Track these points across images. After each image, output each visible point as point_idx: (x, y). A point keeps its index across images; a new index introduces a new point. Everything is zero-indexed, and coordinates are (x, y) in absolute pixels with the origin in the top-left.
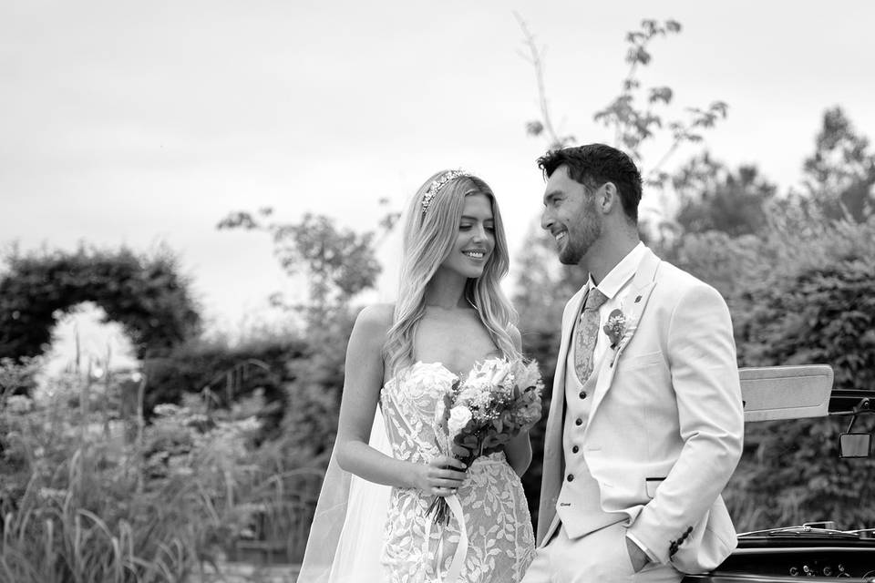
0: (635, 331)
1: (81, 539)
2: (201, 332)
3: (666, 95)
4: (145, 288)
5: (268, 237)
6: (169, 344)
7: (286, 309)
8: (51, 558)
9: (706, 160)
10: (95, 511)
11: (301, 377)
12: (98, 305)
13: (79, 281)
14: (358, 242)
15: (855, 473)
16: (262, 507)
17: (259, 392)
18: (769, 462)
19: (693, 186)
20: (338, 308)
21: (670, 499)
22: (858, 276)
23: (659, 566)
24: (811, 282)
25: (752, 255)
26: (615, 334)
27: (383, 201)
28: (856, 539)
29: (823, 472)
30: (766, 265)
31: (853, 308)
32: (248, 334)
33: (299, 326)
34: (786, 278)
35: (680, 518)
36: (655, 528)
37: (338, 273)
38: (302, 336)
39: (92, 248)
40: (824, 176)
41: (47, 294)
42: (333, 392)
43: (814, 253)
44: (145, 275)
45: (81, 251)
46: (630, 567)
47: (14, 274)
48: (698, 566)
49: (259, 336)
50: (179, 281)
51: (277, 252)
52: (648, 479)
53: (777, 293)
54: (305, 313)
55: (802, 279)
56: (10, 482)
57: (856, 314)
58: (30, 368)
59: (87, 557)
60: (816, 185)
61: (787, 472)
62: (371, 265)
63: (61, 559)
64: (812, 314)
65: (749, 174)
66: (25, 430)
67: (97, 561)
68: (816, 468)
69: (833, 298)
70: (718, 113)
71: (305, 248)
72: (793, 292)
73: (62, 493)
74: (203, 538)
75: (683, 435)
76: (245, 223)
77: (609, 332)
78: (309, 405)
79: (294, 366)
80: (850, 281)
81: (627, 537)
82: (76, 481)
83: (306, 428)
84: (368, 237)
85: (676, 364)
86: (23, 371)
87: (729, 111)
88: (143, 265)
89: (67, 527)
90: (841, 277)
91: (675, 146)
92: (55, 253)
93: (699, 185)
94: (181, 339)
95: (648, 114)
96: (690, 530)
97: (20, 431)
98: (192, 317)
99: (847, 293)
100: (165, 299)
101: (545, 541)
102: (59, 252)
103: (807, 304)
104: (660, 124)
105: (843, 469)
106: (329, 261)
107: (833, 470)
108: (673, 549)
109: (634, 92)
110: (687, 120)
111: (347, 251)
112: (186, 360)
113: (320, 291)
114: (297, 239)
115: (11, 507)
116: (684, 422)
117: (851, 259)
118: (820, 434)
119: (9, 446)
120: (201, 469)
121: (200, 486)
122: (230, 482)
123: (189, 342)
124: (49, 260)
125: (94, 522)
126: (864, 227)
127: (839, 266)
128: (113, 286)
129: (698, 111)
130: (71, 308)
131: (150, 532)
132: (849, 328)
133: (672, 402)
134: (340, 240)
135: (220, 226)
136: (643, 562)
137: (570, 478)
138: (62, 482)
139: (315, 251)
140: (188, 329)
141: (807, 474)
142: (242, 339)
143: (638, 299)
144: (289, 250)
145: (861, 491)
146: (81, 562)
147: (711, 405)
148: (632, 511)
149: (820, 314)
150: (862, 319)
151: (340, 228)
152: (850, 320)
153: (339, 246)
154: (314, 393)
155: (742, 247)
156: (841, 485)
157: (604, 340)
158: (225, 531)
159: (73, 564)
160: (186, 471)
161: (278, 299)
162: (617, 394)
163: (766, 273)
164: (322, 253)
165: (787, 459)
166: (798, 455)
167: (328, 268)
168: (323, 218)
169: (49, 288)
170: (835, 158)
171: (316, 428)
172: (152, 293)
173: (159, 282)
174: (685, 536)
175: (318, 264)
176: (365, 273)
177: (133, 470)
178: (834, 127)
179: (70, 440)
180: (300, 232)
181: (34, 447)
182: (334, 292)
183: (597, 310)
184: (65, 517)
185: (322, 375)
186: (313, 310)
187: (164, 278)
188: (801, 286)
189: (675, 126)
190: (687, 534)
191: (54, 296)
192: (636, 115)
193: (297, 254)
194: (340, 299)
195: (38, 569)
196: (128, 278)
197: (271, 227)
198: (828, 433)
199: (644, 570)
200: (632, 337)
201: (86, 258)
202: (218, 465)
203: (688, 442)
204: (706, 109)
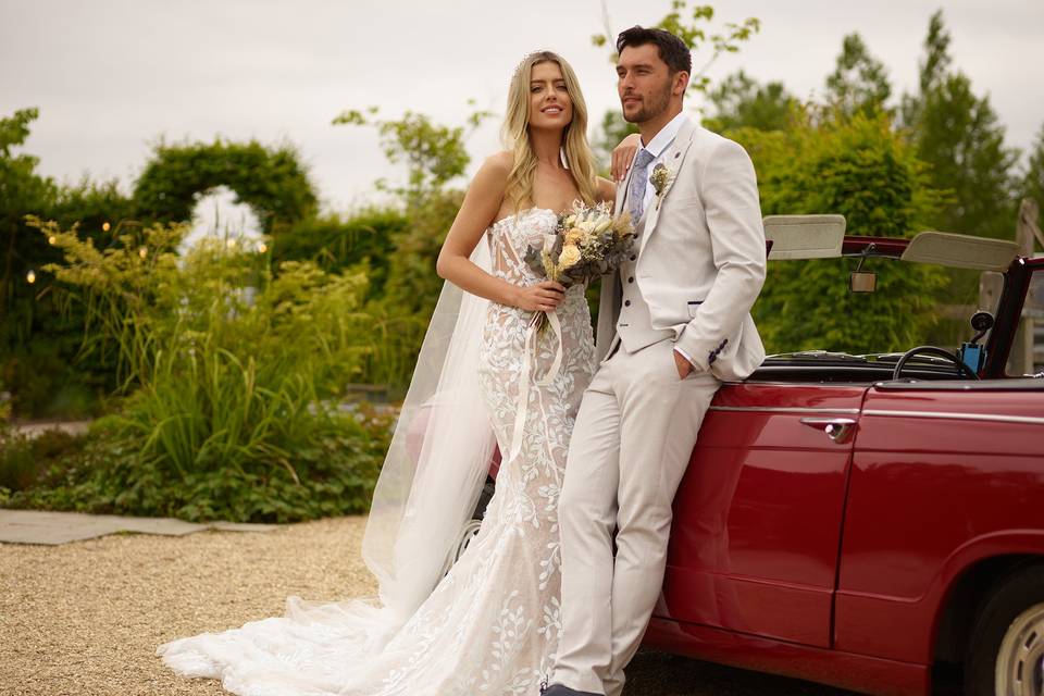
0: (675, 180)
1: (219, 373)
2: (316, 212)
3: (707, 13)
4: (271, 174)
5: (375, 131)
6: (290, 221)
7: (389, 192)
8: (194, 388)
9: (742, 77)
10: (231, 351)
11: (401, 247)
12: (231, 188)
13: (216, 168)
14: (450, 137)
15: (865, 326)
16: (369, 350)
17: (366, 260)
18: (793, 317)
19: (730, 99)
20: (433, 192)
21: (708, 317)
22: (868, 162)
23: (701, 374)
24: (829, 167)
25: (779, 145)
26: (659, 183)
27: (471, 102)
28: (865, 362)
29: (838, 326)
30: (791, 153)
31: (864, 188)
32: (357, 214)
33: (400, 206)
34: (809, 164)
35: (717, 332)
36: (697, 341)
37: (433, 162)
38: (402, 215)
39: (227, 140)
40: (843, 90)
41: (188, 178)
42: (428, 260)
43: (831, 145)
44: (271, 163)
45: (218, 143)
46: (677, 375)
47: (161, 161)
48: (733, 375)
49: (366, 215)
50: (300, 168)
51: (382, 144)
52: (689, 303)
53: (801, 177)
54: (405, 195)
55: (822, 166)
56: (160, 326)
57: (867, 193)
58: (178, 231)
59: (223, 389)
60: (836, 99)
61: (807, 325)
62: (460, 155)
63: (202, 391)
64: (830, 194)
65: (776, 90)
66: (173, 282)
67: (232, 392)
68: (832, 322)
69: (847, 180)
70: (752, 28)
71: (405, 141)
72: (815, 175)
73: (203, 334)
74: (320, 374)
75: (717, 264)
76: (355, 119)
77: (654, 182)
78: (408, 271)
79: (395, 238)
80: (862, 167)
81: (675, 350)
82: (215, 324)
83: (406, 290)
84: (458, 132)
85: (708, 206)
86: (172, 234)
87: (761, 27)
88: (269, 154)
89: (207, 364)
90: (854, 163)
91: (716, 55)
92: (196, 144)
93: (736, 100)
94: (301, 217)
95: (693, 29)
96: (726, 341)
97: (169, 283)
98: (310, 199)
99: (859, 177)
100: (287, 184)
101: (607, 356)
102: (199, 143)
103: (826, 186)
104: (703, 38)
105: (854, 323)
106: (426, 152)
107: (846, 324)
108: (712, 358)
109: (680, 11)
110: (726, 34)
111: (441, 143)
112: (304, 234)
113: (417, 178)
114: (399, 133)
115: (160, 346)
116: (716, 253)
117: (863, 148)
118: (836, 294)
119: (159, 296)
120: (319, 315)
121: (318, 330)
122: (344, 328)
123: (308, 219)
124: (190, 150)
125: (230, 359)
126: (874, 122)
127: (853, 155)
128: (244, 172)
129: (735, 26)
130: (209, 190)
131: (275, 369)
132: (861, 206)
133: (707, 238)
134: (435, 134)
135: (335, 122)
136: (687, 369)
137: (628, 304)
138: (203, 326)
139: (414, 143)
140: (307, 208)
141: (824, 328)
142: (352, 217)
143: (677, 156)
144: (392, 142)
145: (870, 342)
146: (219, 393)
147: (738, 238)
148: (678, 328)
149: (837, 194)
150: (870, 198)
151: (435, 124)
152: (862, 199)
153: (434, 139)
154: (412, 260)
155: (771, 140)
156: (853, 337)
157: (651, 189)
158: (338, 368)
159: (212, 393)
160: (306, 317)
161: (382, 183)
162: (663, 232)
163: (791, 162)
164: (419, 145)
165: (807, 314)
166: (817, 311)
167: (424, 158)
168: (421, 116)
169: (190, 173)
170: (852, 76)
171: (414, 290)
172: (277, 178)
173: (281, 169)
174: (722, 347)
175: (416, 154)
176: (456, 162)
177: (263, 317)
178: (852, 51)
179: (210, 291)
180: (402, 128)
181: (182, 297)
182: (430, 177)
183: (645, 167)
184: (206, 355)
185: (419, 245)
186: (412, 193)
187: (287, 166)
188: (820, 171)
189: (716, 39)
190: (723, 345)
191: (195, 180)
192: (683, 30)
193: (398, 146)
194: (434, 183)
195: (183, 396)
196: (257, 165)
197: (377, 123)
198: (843, 293)
199: (689, 377)
200: (673, 186)
201: (222, 149)
202: (333, 313)
203: (721, 270)
204: (741, 24)
